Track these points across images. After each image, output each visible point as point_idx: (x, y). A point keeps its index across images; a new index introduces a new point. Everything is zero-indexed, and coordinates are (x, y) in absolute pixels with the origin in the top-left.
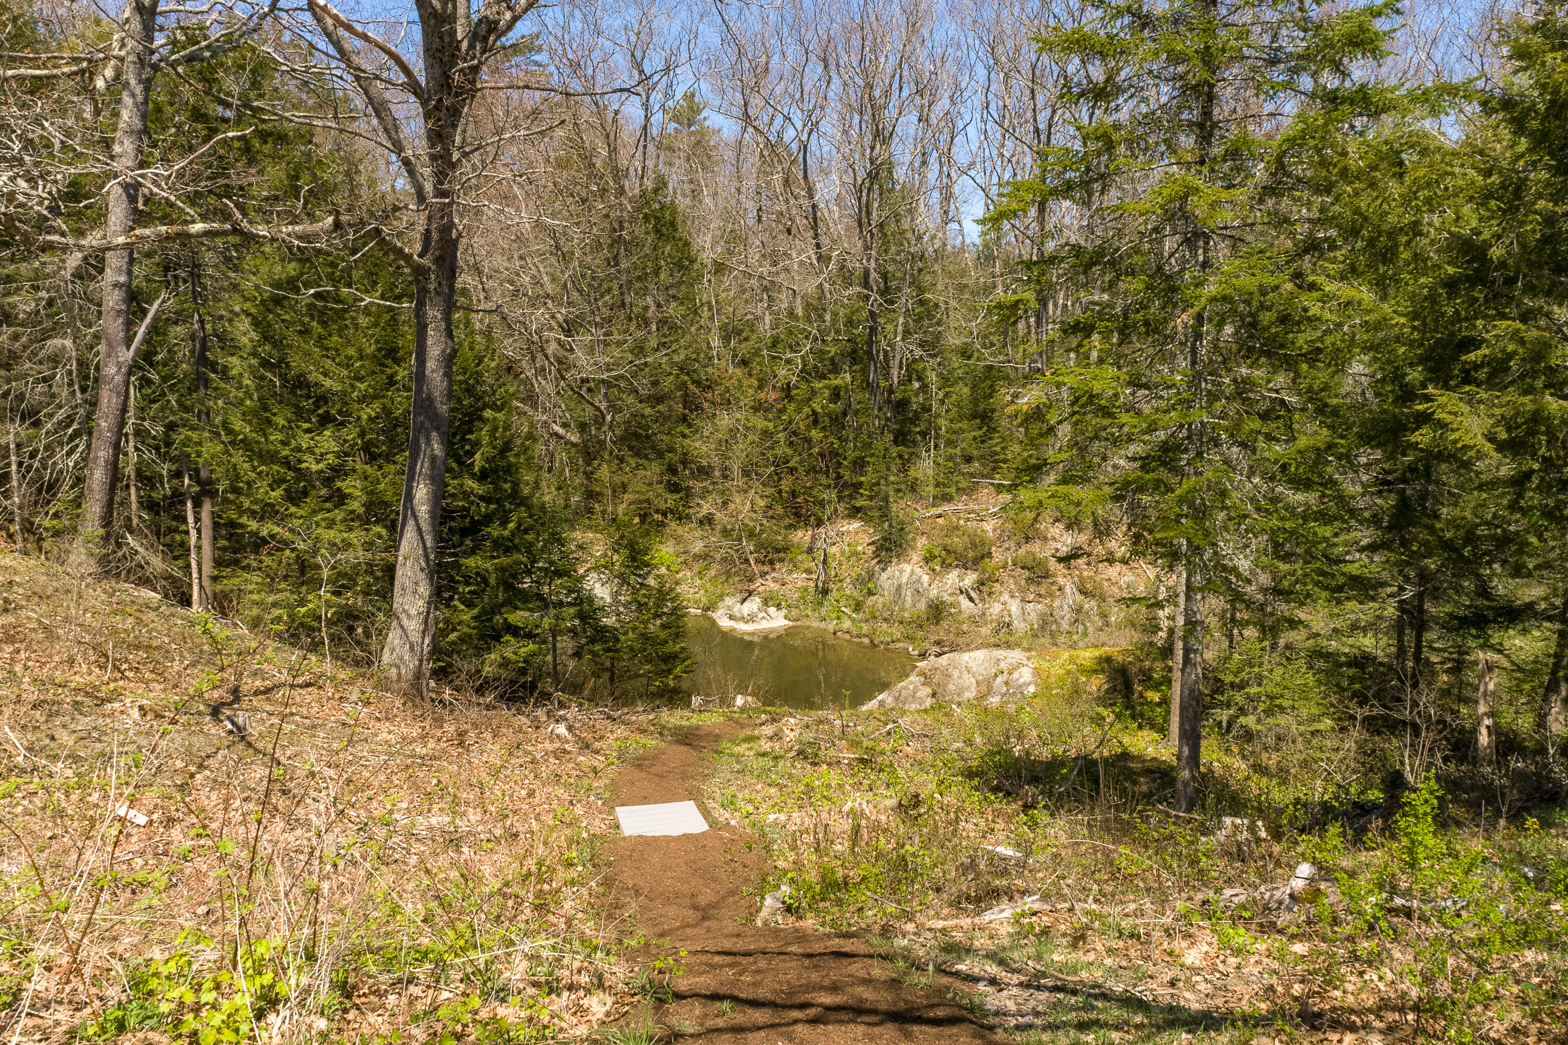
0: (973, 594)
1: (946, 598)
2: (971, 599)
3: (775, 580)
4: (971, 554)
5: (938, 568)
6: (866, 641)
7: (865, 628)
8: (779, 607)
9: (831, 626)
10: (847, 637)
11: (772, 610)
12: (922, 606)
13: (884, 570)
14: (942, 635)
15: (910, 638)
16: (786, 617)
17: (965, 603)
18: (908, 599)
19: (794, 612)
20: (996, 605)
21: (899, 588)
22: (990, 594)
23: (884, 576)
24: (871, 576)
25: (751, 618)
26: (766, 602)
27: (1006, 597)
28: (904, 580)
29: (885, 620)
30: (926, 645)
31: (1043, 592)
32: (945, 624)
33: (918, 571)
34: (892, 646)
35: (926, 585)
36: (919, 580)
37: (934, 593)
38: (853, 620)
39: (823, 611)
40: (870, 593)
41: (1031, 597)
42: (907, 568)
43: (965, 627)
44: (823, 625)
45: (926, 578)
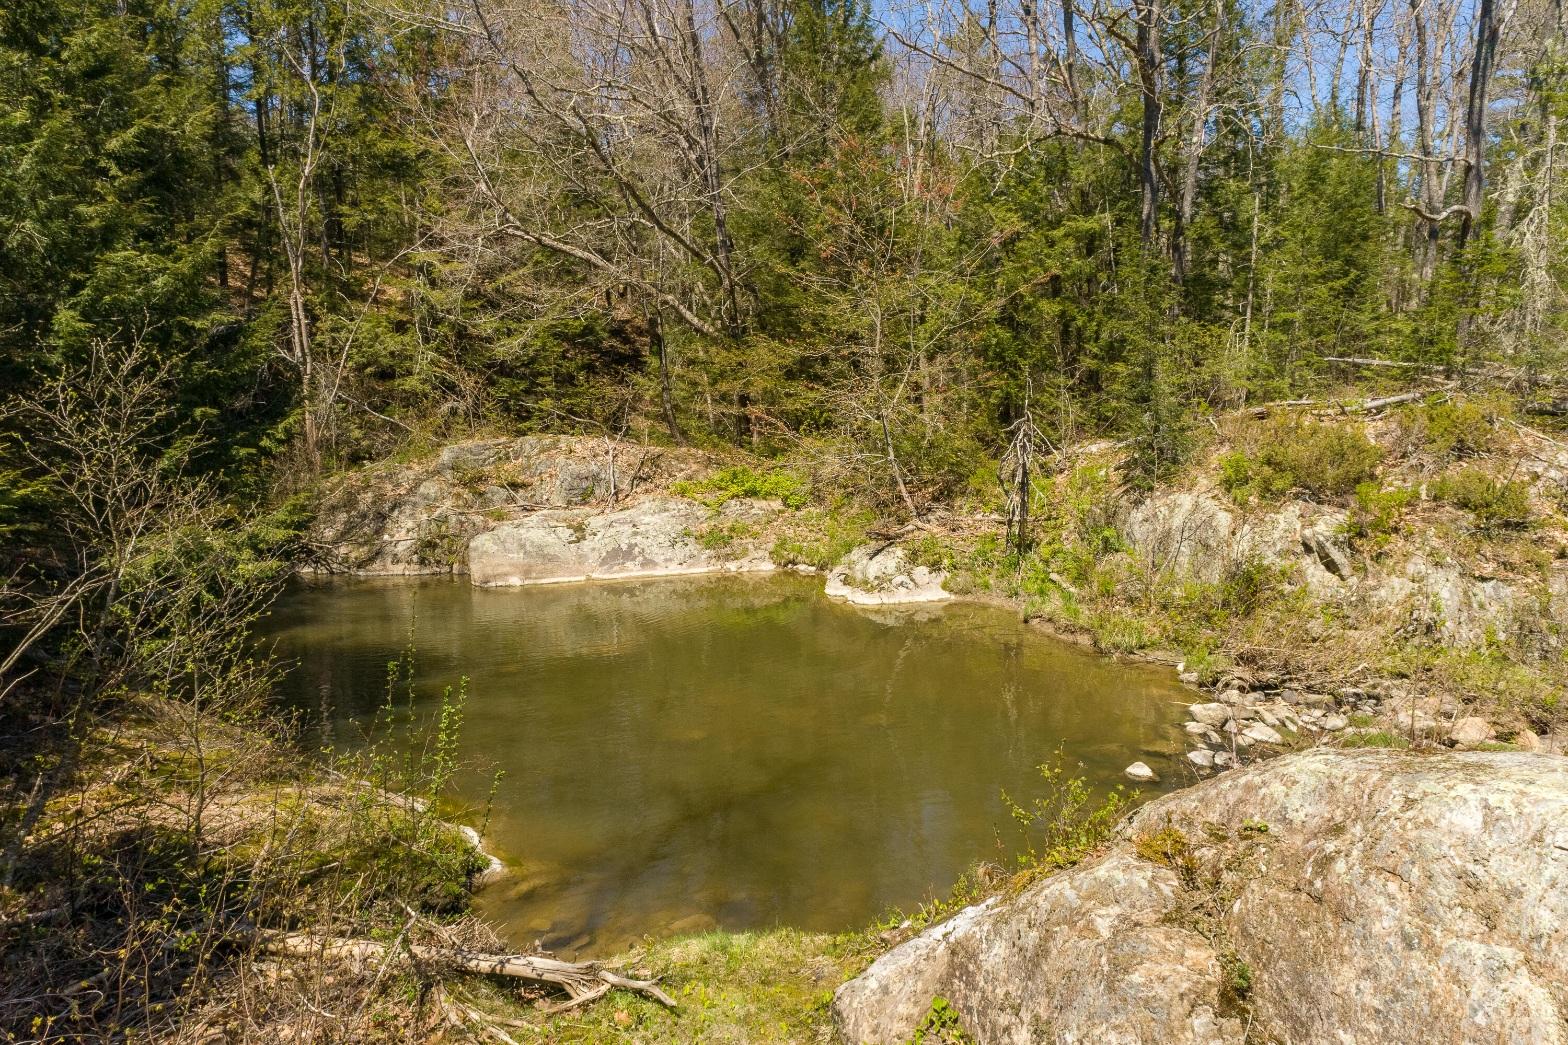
0: (1336, 555)
1: (1270, 559)
2: (1331, 566)
3: (942, 522)
4: (1331, 473)
5: (1253, 500)
6: (1084, 640)
7: (1085, 615)
8: (935, 567)
9: (1022, 608)
10: (1049, 629)
11: (921, 572)
12: (1214, 576)
13: (1138, 503)
14: (1258, 641)
15: (1178, 641)
16: (945, 587)
17: (1315, 572)
18: (1184, 560)
19: (963, 578)
20: (1395, 581)
21: (1165, 539)
22: (1377, 558)
23: (1137, 515)
24: (1111, 517)
25: (881, 584)
26: (913, 557)
27: (1418, 565)
28: (1177, 522)
29: (1131, 600)
30: (1220, 662)
31: (1516, 558)
32: (1266, 617)
33: (1209, 504)
34: (1138, 656)
35: (1224, 531)
36: (1208, 523)
37: (1241, 547)
38: (1068, 597)
39: (1017, 579)
40: (1108, 547)
41: (1489, 568)
42: (1186, 500)
43: (1315, 627)
44: (1011, 604)
45: (1224, 520)
